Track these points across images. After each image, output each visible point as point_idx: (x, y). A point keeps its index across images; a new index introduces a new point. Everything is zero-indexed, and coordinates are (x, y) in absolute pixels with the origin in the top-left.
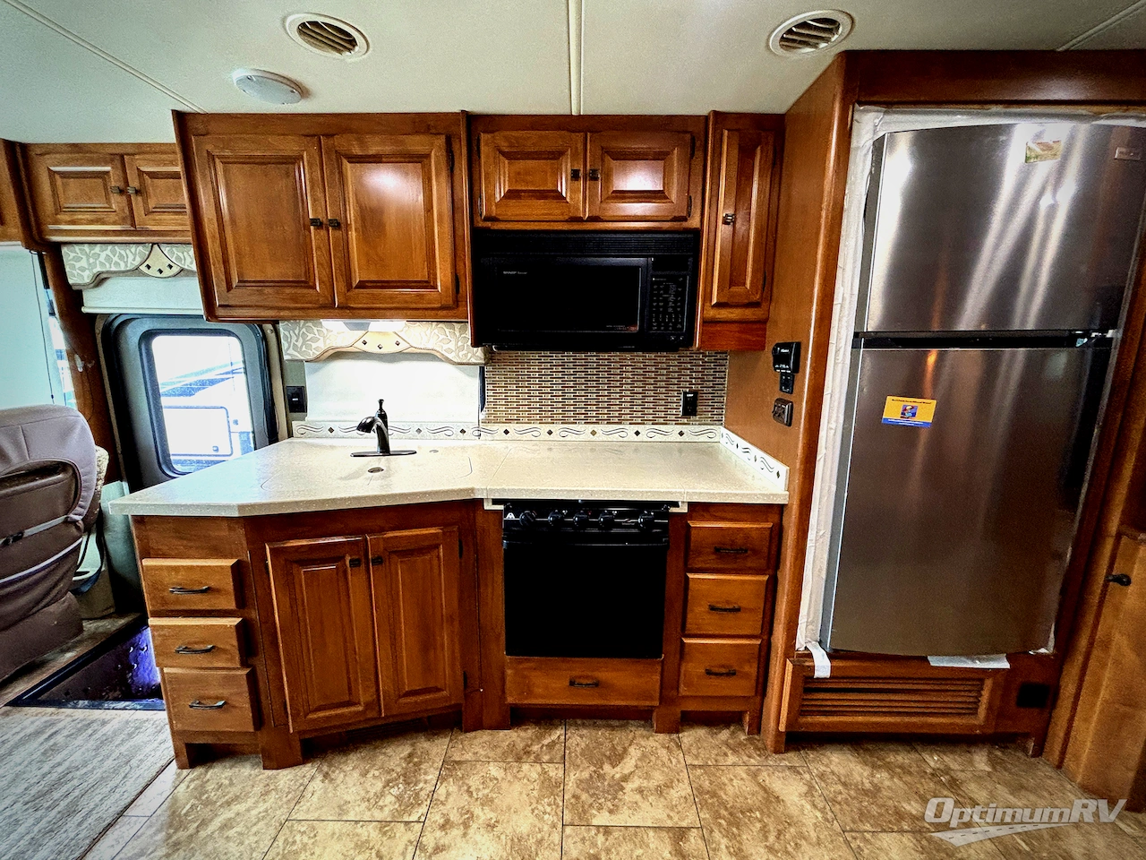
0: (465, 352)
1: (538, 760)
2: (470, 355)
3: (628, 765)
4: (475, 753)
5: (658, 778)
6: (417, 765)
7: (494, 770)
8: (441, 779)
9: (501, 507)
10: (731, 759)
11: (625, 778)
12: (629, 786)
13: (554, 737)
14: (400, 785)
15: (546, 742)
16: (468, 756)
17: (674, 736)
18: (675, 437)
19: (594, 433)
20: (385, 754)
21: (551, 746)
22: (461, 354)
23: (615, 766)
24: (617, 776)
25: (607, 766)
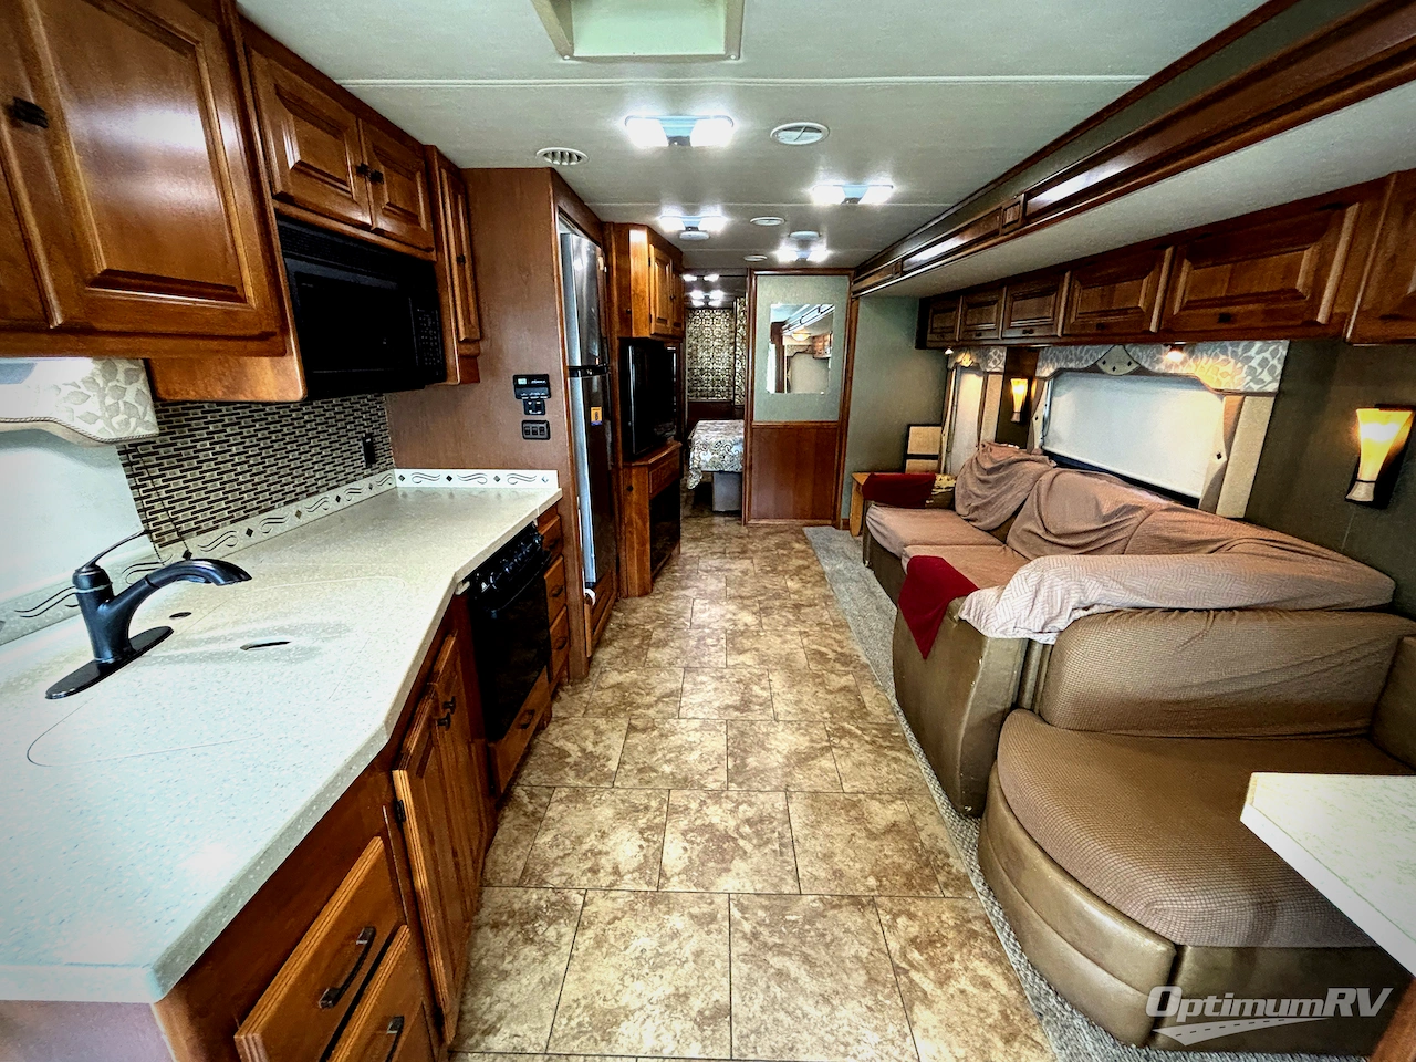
0: (122, 417)
1: (546, 806)
2: (133, 422)
3: (571, 747)
4: (518, 857)
5: (588, 732)
6: (512, 915)
7: (544, 839)
8: (542, 883)
9: (468, 584)
10: (585, 695)
11: (583, 750)
12: (590, 748)
13: (523, 794)
14: (536, 925)
15: (526, 800)
16: (520, 865)
17: (553, 720)
18: (367, 493)
19: (299, 514)
20: (480, 960)
21: (531, 796)
22: (115, 421)
23: (569, 756)
24: (579, 754)
25: (568, 760)
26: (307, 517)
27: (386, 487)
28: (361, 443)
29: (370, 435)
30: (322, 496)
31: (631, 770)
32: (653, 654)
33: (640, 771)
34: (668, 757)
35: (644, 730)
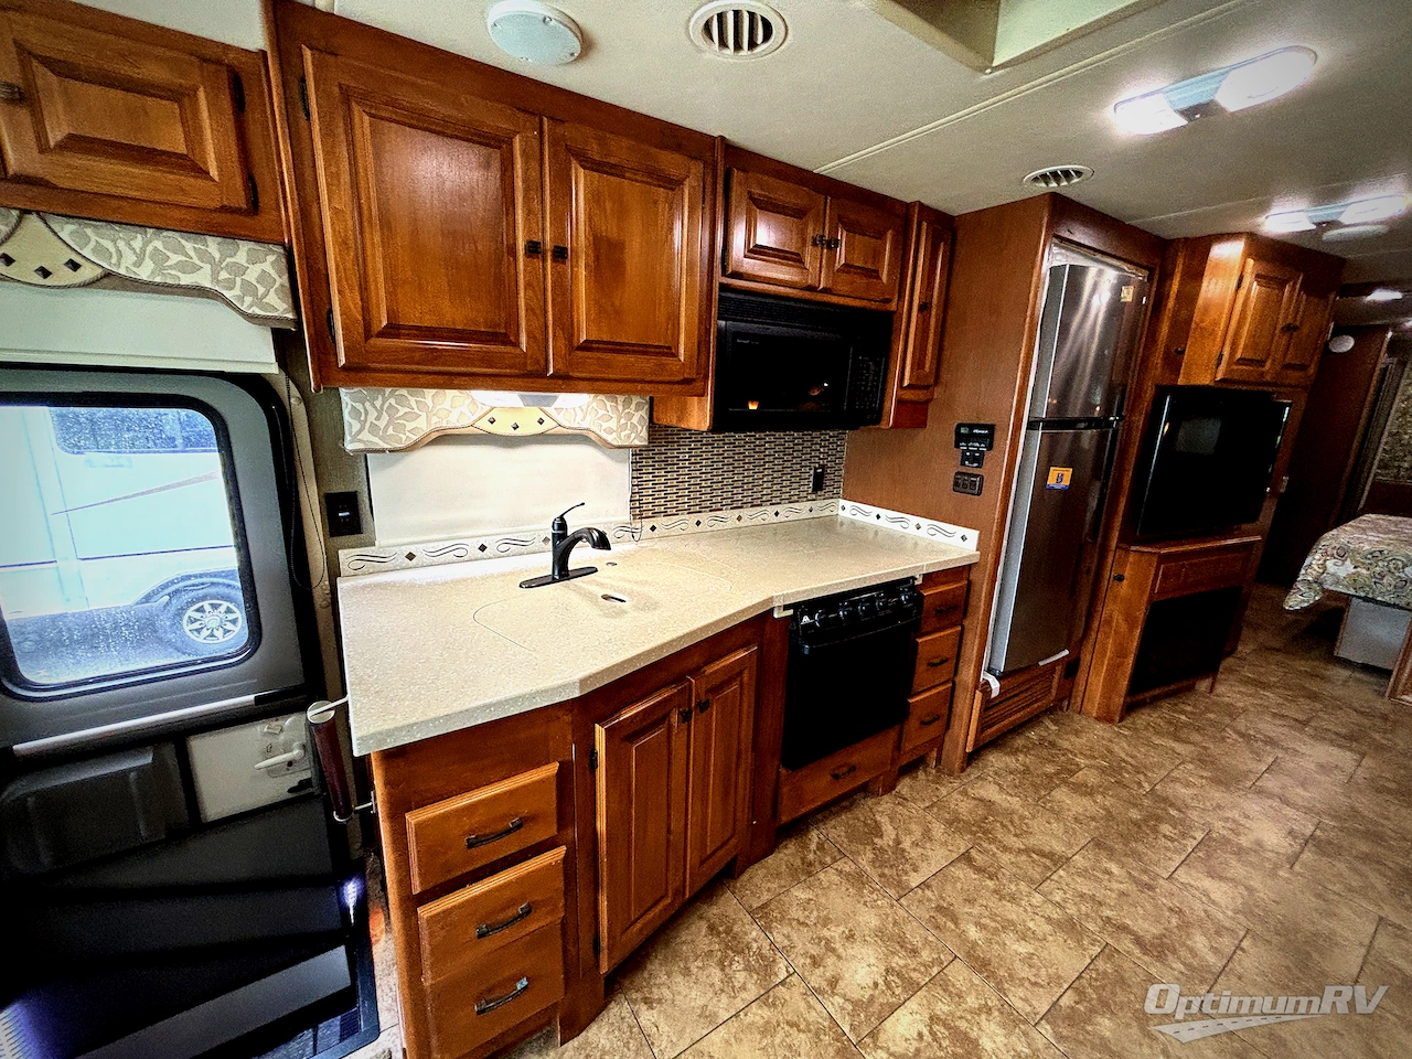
0: (627, 432)
1: (824, 866)
2: (633, 435)
3: (889, 832)
4: (769, 890)
5: (917, 830)
6: (728, 931)
7: (800, 894)
8: (766, 929)
9: (790, 612)
10: (944, 791)
11: (898, 842)
12: (906, 844)
13: (816, 840)
14: (736, 958)
15: (813, 846)
16: (766, 897)
17: (894, 792)
18: (805, 515)
19: (739, 518)
20: (684, 942)
21: (821, 847)
22: (623, 434)
23: (881, 837)
24: (891, 843)
25: (876, 840)
26: (745, 522)
27: (827, 513)
28: (812, 472)
29: (822, 467)
30: (763, 508)
31: (929, 900)
32: (1061, 795)
33: (939, 909)
34: (983, 921)
35: (979, 870)
